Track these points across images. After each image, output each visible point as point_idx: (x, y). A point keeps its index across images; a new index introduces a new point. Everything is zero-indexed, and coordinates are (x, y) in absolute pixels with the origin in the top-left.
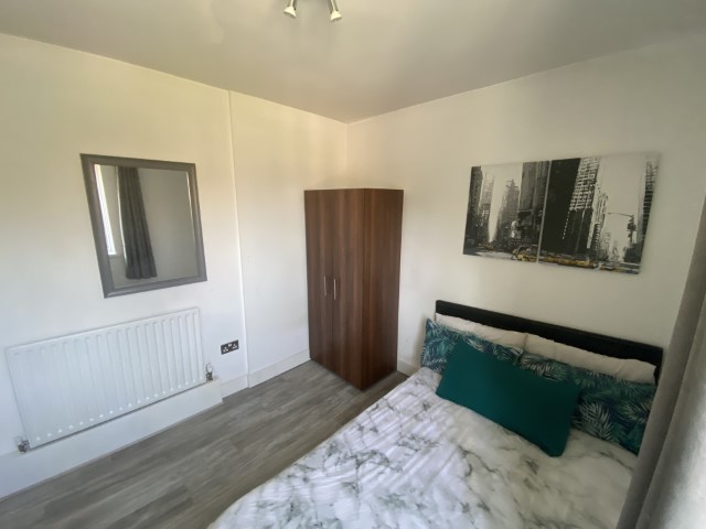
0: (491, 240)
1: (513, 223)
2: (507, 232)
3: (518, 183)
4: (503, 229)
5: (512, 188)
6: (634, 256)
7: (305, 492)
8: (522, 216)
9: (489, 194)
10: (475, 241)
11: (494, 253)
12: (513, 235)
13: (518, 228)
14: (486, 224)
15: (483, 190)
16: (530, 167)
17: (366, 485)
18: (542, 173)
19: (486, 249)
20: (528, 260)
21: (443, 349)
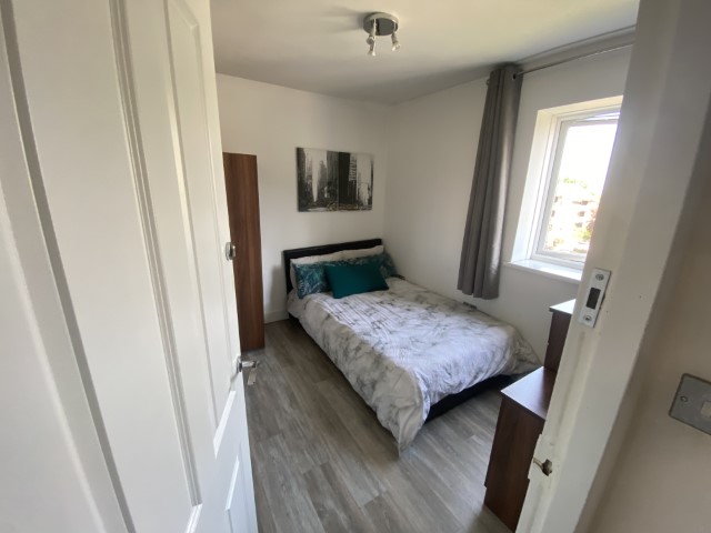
0: (315, 200)
1: (326, 188)
2: (323, 194)
3: (325, 163)
4: (321, 192)
5: (322, 166)
6: (370, 202)
7: (394, 344)
8: (329, 184)
9: (310, 169)
10: (305, 202)
12: (326, 196)
13: (328, 191)
14: (311, 189)
15: (307, 165)
16: (330, 155)
17: (392, 328)
18: (336, 158)
19: (314, 206)
20: (334, 210)
21: (317, 276)
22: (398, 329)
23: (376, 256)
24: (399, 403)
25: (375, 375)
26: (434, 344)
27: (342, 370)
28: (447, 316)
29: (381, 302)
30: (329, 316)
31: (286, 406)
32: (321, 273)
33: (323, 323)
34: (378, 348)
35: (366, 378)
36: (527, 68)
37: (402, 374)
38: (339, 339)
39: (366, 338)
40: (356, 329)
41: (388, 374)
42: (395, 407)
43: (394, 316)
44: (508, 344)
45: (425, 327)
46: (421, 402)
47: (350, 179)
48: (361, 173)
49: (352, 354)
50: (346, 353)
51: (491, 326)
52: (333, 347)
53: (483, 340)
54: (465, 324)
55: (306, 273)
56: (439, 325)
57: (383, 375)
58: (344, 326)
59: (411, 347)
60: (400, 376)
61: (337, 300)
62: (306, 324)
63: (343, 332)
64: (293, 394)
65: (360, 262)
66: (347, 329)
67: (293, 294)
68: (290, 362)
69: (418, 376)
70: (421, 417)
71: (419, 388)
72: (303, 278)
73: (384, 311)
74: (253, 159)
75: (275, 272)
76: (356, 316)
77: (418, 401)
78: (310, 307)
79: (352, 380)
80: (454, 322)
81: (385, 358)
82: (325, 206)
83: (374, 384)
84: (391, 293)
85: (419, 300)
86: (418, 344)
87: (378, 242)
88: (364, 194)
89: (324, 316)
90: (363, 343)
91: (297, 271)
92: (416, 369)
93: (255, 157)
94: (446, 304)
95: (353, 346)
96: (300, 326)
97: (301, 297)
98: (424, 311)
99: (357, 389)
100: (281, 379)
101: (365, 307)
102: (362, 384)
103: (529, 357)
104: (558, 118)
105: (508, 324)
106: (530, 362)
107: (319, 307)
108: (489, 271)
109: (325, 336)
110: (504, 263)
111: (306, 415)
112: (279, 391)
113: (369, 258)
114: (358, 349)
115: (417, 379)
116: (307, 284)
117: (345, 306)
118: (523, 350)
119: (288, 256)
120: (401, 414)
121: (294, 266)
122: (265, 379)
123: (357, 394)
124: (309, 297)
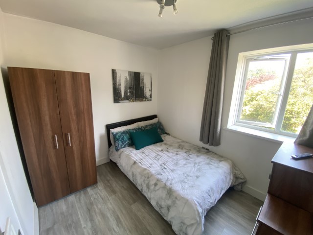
0: (123, 97)
1: (128, 91)
2: (127, 94)
3: (128, 78)
4: (126, 93)
5: (126, 79)
6: (151, 97)
7: (177, 180)
8: (130, 88)
9: (120, 80)
10: (117, 98)
11: (124, 101)
12: (128, 94)
13: (130, 92)
14: (121, 91)
15: (118, 79)
16: (130, 73)
17: (172, 168)
18: (133, 75)
19: (122, 100)
20: (133, 101)
21: (126, 138)
22: (175, 168)
23: (155, 124)
24: (188, 222)
25: (169, 202)
26: (198, 177)
27: (146, 196)
28: (198, 156)
29: (162, 150)
30: (135, 163)
31: (115, 227)
32: (128, 136)
33: (131, 167)
34: (168, 184)
35: (163, 203)
36: (231, 32)
37: (186, 202)
38: (143, 177)
39: (160, 177)
40: (153, 171)
41: (177, 202)
42: (184, 224)
43: (171, 159)
44: (231, 170)
45: (189, 165)
46: (200, 220)
47: (141, 86)
48: (146, 83)
49: (152, 187)
50: (148, 186)
51: (221, 161)
52: (139, 182)
53: (220, 171)
54: (208, 161)
55: (120, 137)
56: (195, 163)
57: (174, 202)
58: (145, 169)
59: (186, 180)
60: (186, 203)
61: (138, 151)
62: (121, 166)
63: (145, 173)
64: (118, 216)
65: (148, 128)
66: (147, 171)
67: (113, 149)
68: (114, 192)
69: (196, 203)
70: (202, 229)
71: (198, 211)
72: (118, 140)
73: (165, 156)
74: (87, 75)
75: (101, 137)
76: (151, 162)
77: (198, 219)
78: (123, 156)
79: (153, 203)
80: (202, 159)
81: (174, 191)
82: (128, 100)
83: (168, 208)
84: (166, 144)
85: (180, 147)
86: (189, 178)
87: (155, 117)
88: (147, 92)
89: (132, 162)
90: (158, 180)
91: (114, 136)
92: (194, 198)
93: (88, 74)
94: (195, 149)
95: (152, 182)
96: (118, 166)
97: (117, 150)
98: (185, 154)
99: (157, 209)
100: (110, 206)
101: (154, 155)
102: (161, 207)
103: (240, 176)
104: (245, 57)
105: (228, 159)
106: (241, 178)
107: (128, 157)
108: (216, 132)
109: (133, 175)
110: (224, 128)
111: (128, 232)
112: (109, 215)
113: (151, 125)
114: (156, 185)
115: (196, 205)
116: (121, 143)
117: (143, 155)
118: (237, 172)
119: (109, 127)
120: (189, 229)
121: (112, 133)
122: (99, 206)
123: (157, 212)
124: (122, 150)
